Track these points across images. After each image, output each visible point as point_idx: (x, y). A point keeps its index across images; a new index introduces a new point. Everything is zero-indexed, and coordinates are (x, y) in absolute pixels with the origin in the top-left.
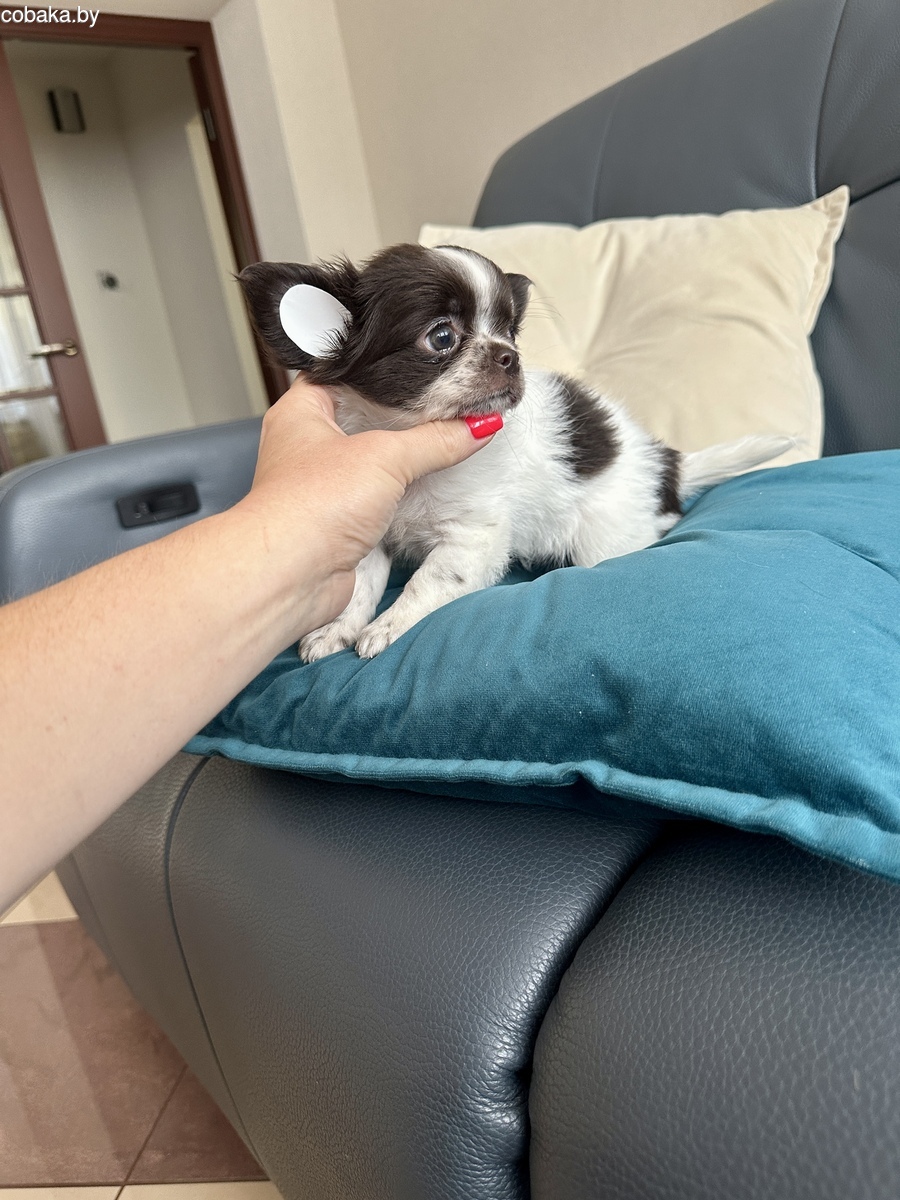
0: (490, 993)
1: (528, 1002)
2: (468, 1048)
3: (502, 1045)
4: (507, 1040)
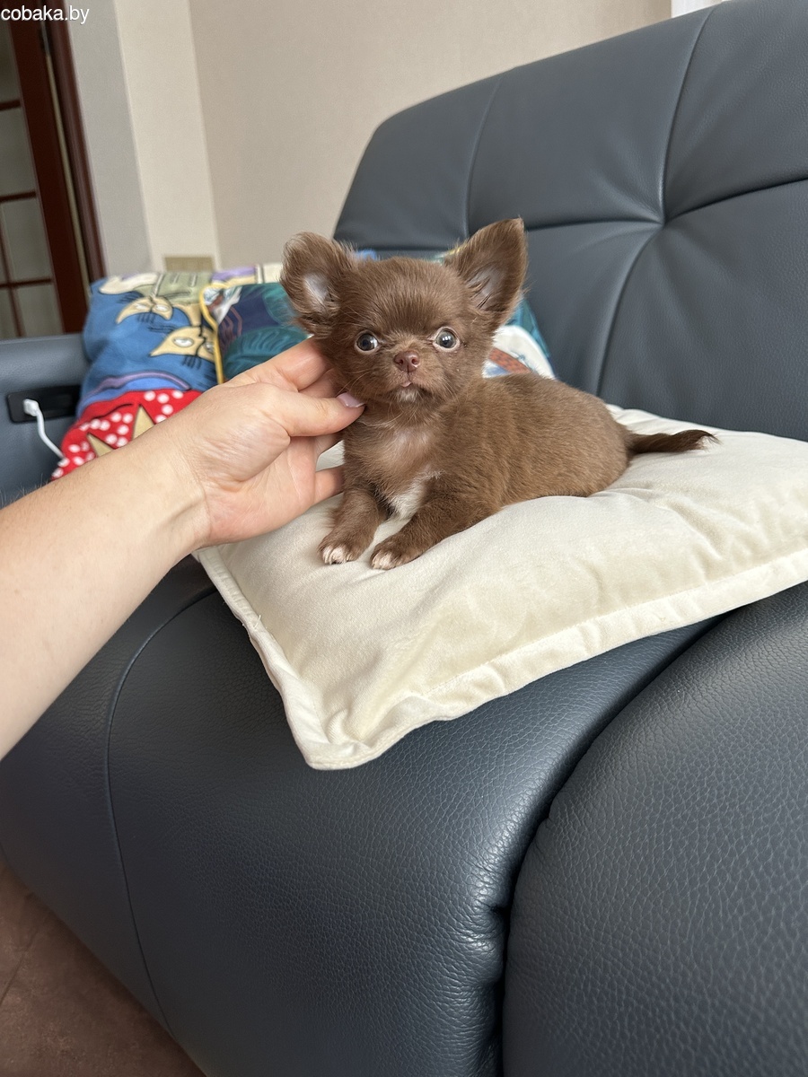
0: (471, 839)
1: (503, 847)
2: (453, 888)
3: (482, 884)
4: (486, 879)
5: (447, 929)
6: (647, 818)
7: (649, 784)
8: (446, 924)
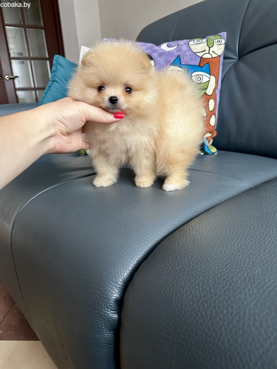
0: (112, 276)
1: (124, 279)
2: (104, 293)
3: (115, 292)
4: (117, 291)
5: (101, 308)
6: (167, 268)
7: (171, 255)
8: (100, 306)
